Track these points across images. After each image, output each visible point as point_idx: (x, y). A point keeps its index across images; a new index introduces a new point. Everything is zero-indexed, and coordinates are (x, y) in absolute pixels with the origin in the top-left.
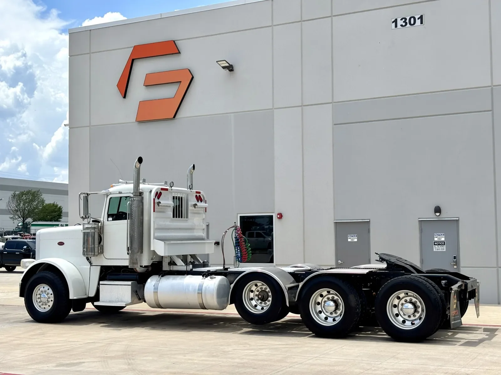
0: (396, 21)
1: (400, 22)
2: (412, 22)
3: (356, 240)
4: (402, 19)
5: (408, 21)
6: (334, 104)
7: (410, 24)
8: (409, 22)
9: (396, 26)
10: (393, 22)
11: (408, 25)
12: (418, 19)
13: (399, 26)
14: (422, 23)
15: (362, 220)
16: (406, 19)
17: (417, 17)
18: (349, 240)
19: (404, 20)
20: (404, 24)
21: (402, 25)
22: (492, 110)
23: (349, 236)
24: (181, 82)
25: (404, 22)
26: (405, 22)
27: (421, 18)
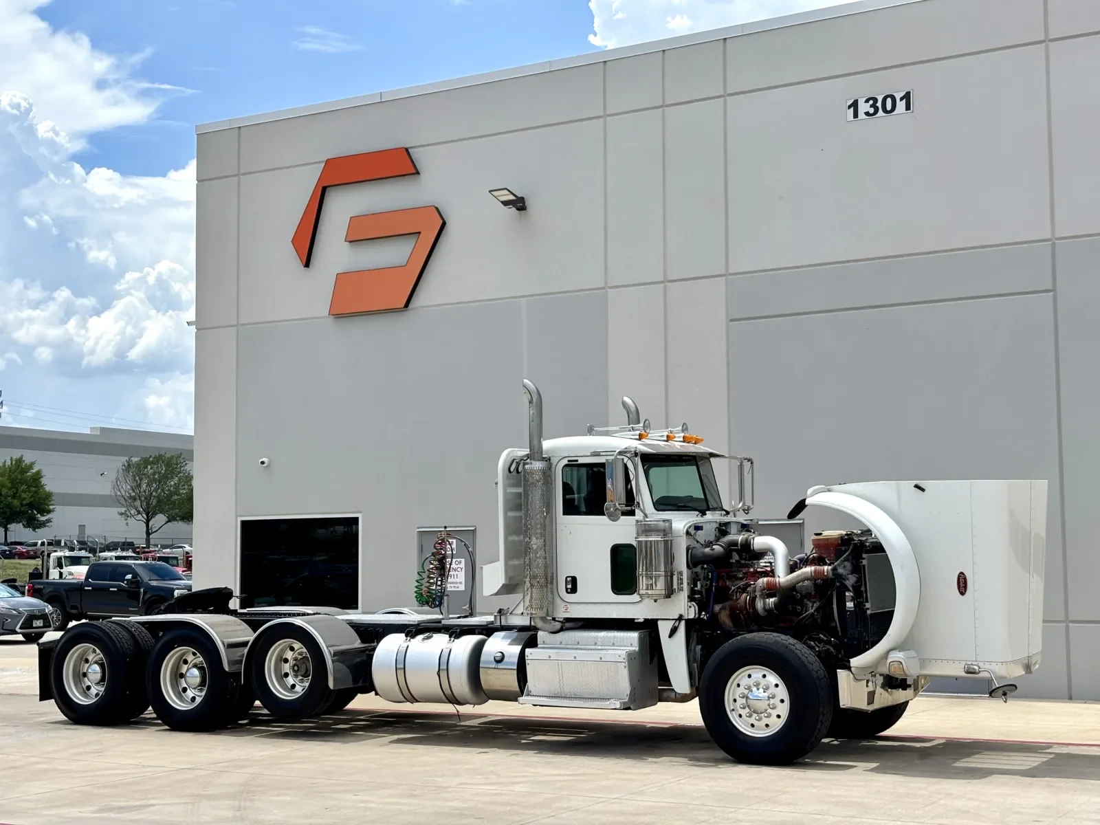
0: (855, 105)
1: (864, 107)
2: (889, 107)
4: (867, 101)
5: (879, 104)
6: (730, 277)
7: (885, 111)
8: (882, 105)
9: (856, 115)
10: (849, 107)
11: (881, 112)
12: (901, 99)
13: (861, 115)
14: (908, 108)
16: (875, 100)
17: (898, 96)
19: (871, 102)
20: (872, 111)
21: (867, 114)
22: (1053, 290)
24: (420, 233)
25: (871, 106)
26: (874, 106)
27: (907, 97)
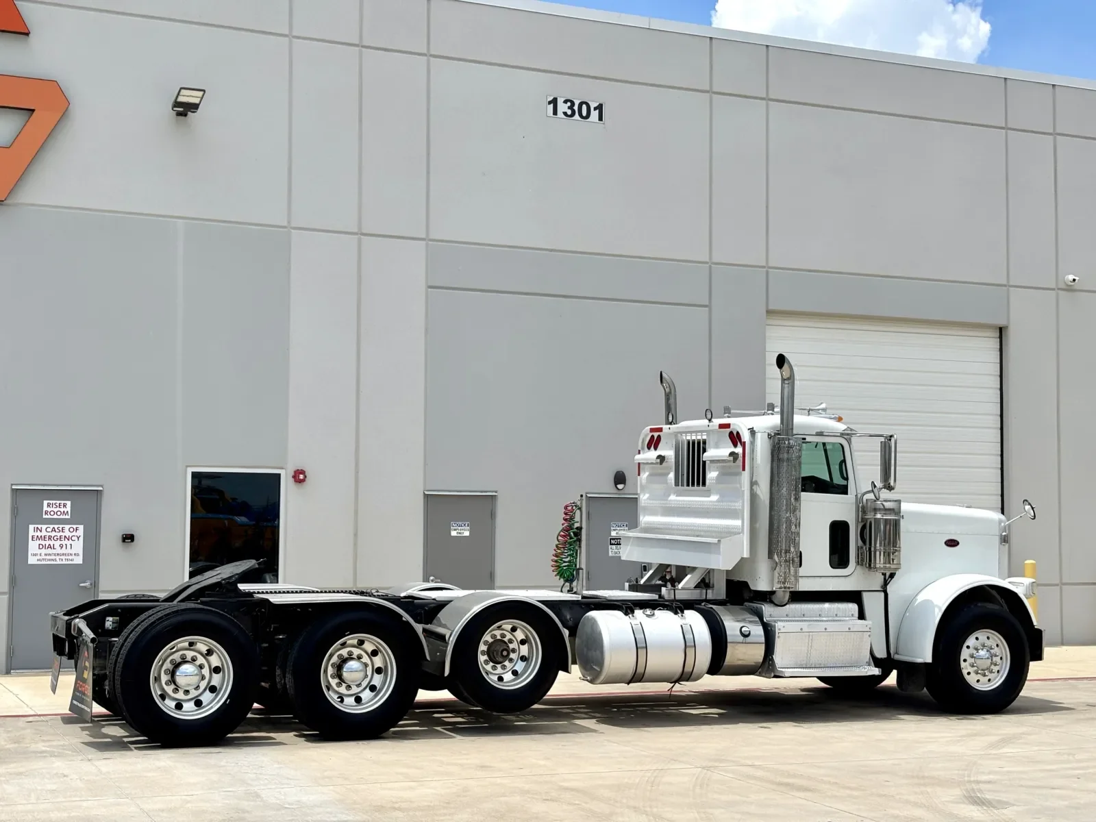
0: (554, 102)
1: (563, 108)
2: (584, 113)
3: (467, 533)
4: (566, 102)
5: (576, 108)
6: (430, 243)
7: (581, 115)
8: (579, 110)
9: (555, 112)
10: (550, 103)
11: (577, 116)
12: (595, 109)
13: (560, 114)
14: (601, 118)
15: (482, 492)
16: (573, 104)
17: (593, 105)
18: (454, 533)
19: (569, 104)
20: (569, 112)
21: (565, 114)
22: (708, 306)
23: (454, 525)
24: (33, 111)
25: (569, 108)
26: (571, 108)
27: (600, 108)
